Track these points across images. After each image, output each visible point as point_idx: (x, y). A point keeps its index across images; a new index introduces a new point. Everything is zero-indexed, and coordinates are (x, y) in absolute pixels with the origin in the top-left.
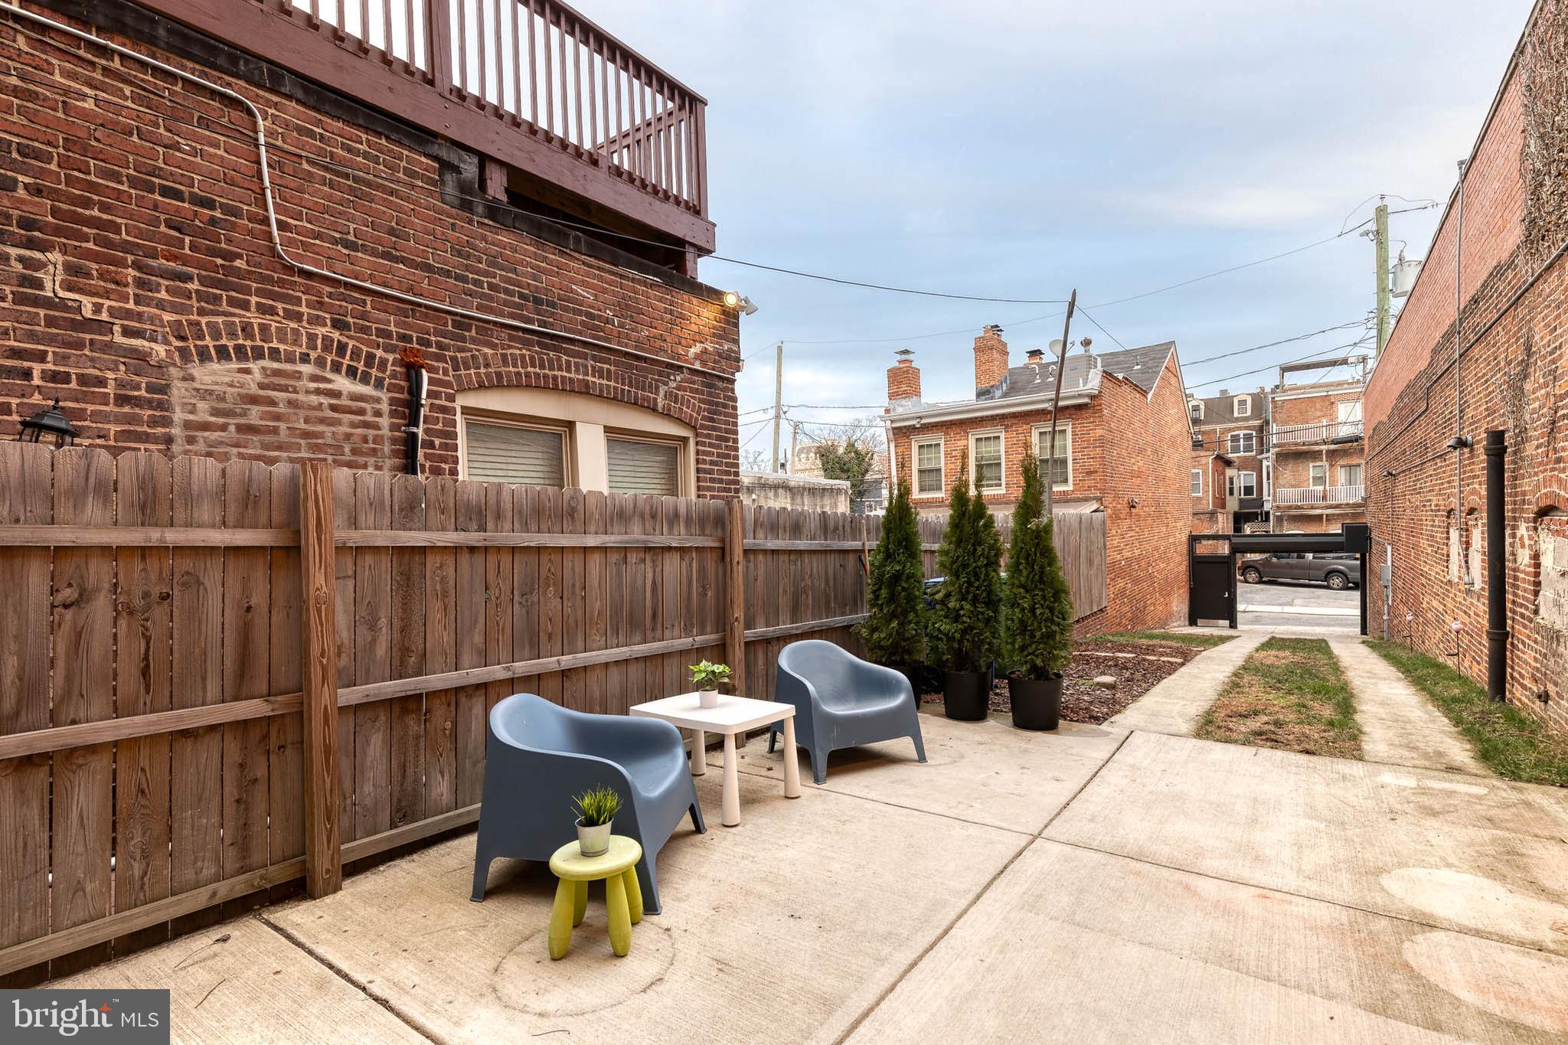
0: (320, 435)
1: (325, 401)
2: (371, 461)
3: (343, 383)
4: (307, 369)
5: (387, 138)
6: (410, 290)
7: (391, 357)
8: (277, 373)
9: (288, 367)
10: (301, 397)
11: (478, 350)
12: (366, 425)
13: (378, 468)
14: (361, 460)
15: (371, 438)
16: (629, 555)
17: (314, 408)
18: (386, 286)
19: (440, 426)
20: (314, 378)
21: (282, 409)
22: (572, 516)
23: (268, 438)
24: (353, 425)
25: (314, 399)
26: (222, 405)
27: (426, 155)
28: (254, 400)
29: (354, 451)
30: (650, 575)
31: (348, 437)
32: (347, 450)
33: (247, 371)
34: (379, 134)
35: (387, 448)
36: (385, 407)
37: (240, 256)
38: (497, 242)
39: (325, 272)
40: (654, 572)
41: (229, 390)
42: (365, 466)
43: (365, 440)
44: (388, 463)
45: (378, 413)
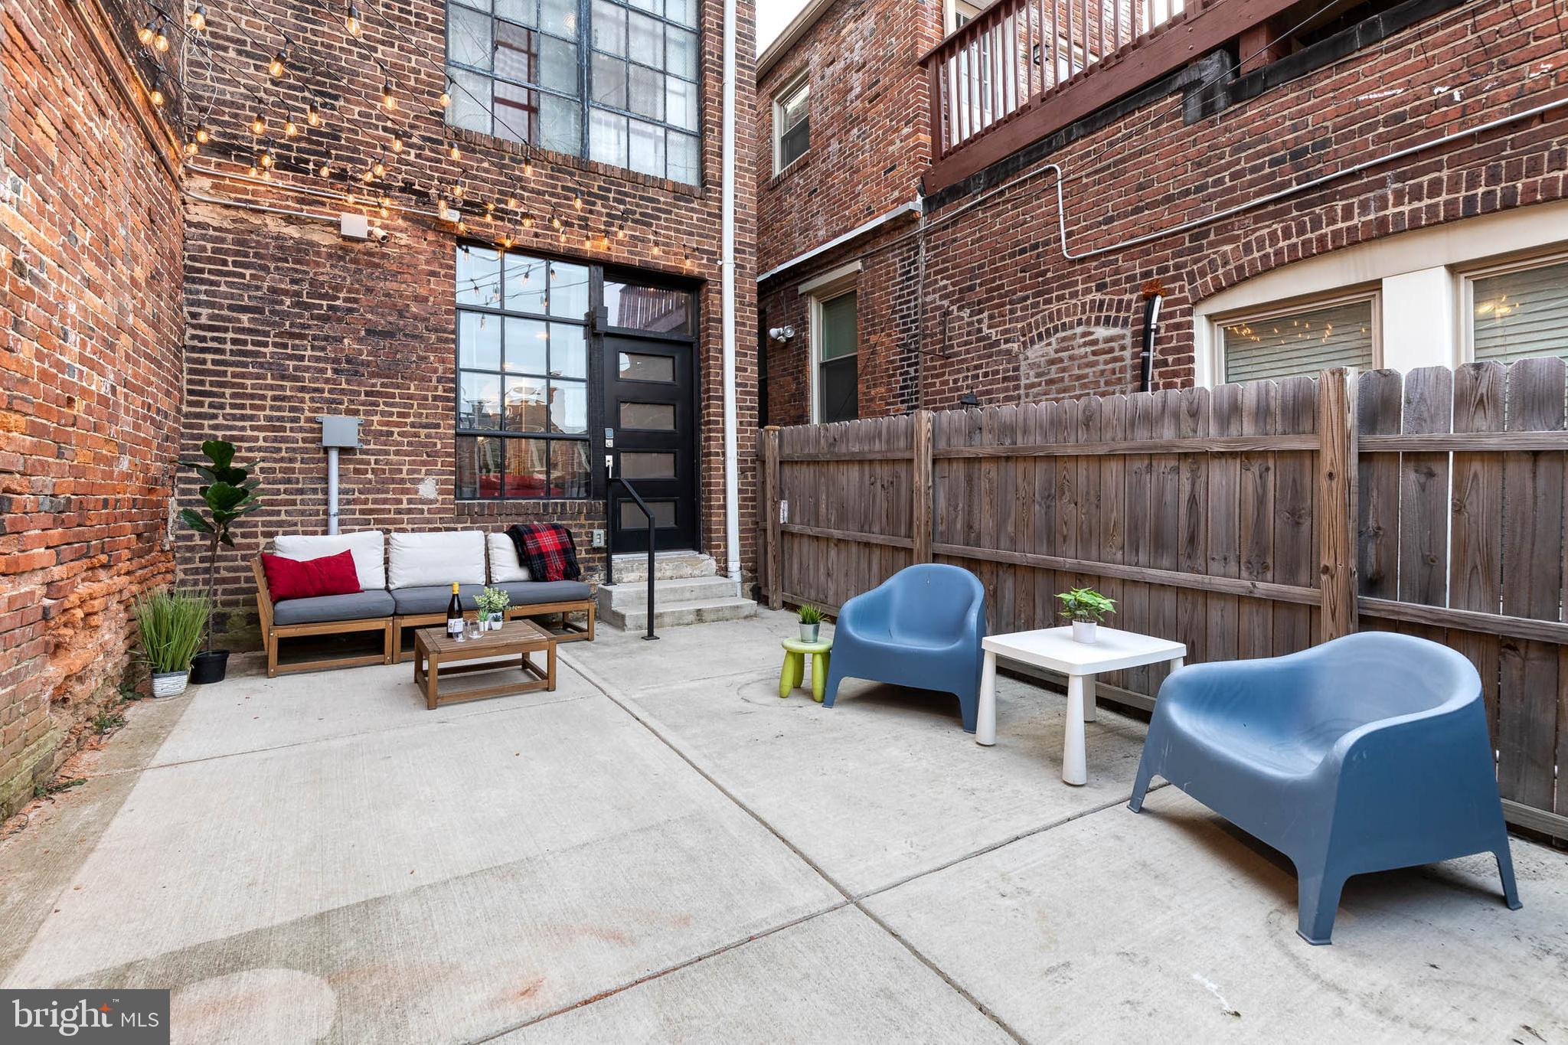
0: (1085, 376)
1: (1089, 349)
2: (1118, 388)
3: (1101, 332)
4: (1079, 330)
5: (1139, 109)
6: (1152, 229)
7: (1134, 296)
8: (1064, 339)
9: (1069, 333)
10: (1076, 352)
11: (1214, 253)
12: (1115, 360)
13: (1123, 392)
14: (1111, 389)
15: (1117, 370)
16: (1154, 463)
17: (1082, 357)
18: (1132, 237)
19: (1174, 343)
20: (1085, 334)
21: (1066, 363)
22: (1087, 426)
23: (1060, 385)
24: (1106, 363)
25: (1083, 350)
26: (1040, 370)
27: (1171, 95)
28: (1052, 362)
29: (1107, 383)
30: (1186, 488)
31: (1103, 372)
32: (1102, 383)
33: (1049, 344)
34: (1132, 112)
35: (1128, 376)
36: (1128, 341)
37: (1048, 270)
38: (1242, 123)
39: (1093, 252)
40: (1193, 485)
41: (1043, 359)
42: (1114, 393)
43: (1114, 372)
44: (1130, 387)
45: (1123, 348)
